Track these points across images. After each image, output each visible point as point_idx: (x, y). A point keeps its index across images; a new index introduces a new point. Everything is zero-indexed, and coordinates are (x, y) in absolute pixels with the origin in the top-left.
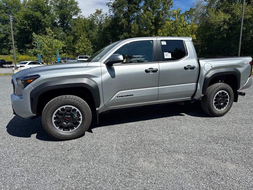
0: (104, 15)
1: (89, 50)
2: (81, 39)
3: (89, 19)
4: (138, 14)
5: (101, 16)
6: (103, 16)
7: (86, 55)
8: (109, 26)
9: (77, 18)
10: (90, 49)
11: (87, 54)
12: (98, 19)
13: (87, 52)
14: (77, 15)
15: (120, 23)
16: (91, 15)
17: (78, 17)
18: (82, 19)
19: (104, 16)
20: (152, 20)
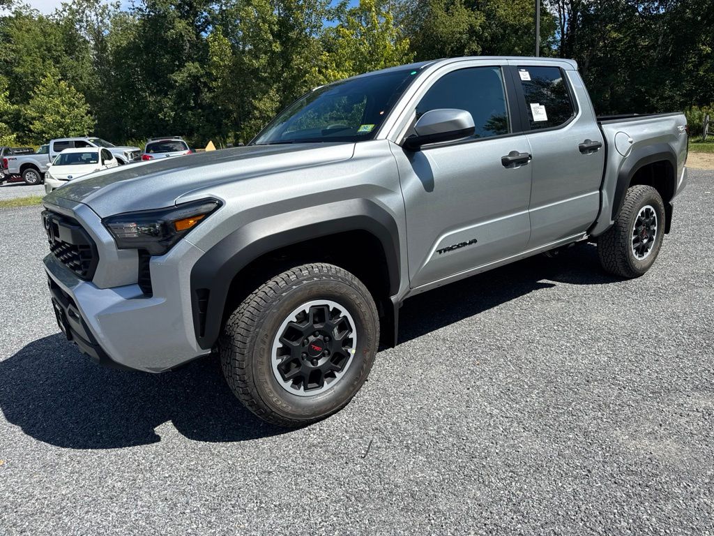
0: (110, 7)
1: (78, 120)
2: (44, 86)
3: (59, 18)
4: (224, 8)
5: (100, 11)
6: (107, 12)
7: (68, 137)
8: (135, 42)
9: (10, 17)
10: (83, 117)
11: (73, 133)
12: (89, 19)
13: (71, 128)
14: (8, 6)
15: (171, 34)
16: (66, 5)
17: (13, 13)
18: (29, 17)
19: (109, 11)
20: (270, 23)
